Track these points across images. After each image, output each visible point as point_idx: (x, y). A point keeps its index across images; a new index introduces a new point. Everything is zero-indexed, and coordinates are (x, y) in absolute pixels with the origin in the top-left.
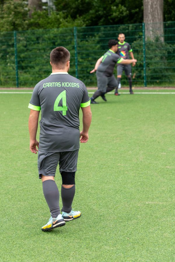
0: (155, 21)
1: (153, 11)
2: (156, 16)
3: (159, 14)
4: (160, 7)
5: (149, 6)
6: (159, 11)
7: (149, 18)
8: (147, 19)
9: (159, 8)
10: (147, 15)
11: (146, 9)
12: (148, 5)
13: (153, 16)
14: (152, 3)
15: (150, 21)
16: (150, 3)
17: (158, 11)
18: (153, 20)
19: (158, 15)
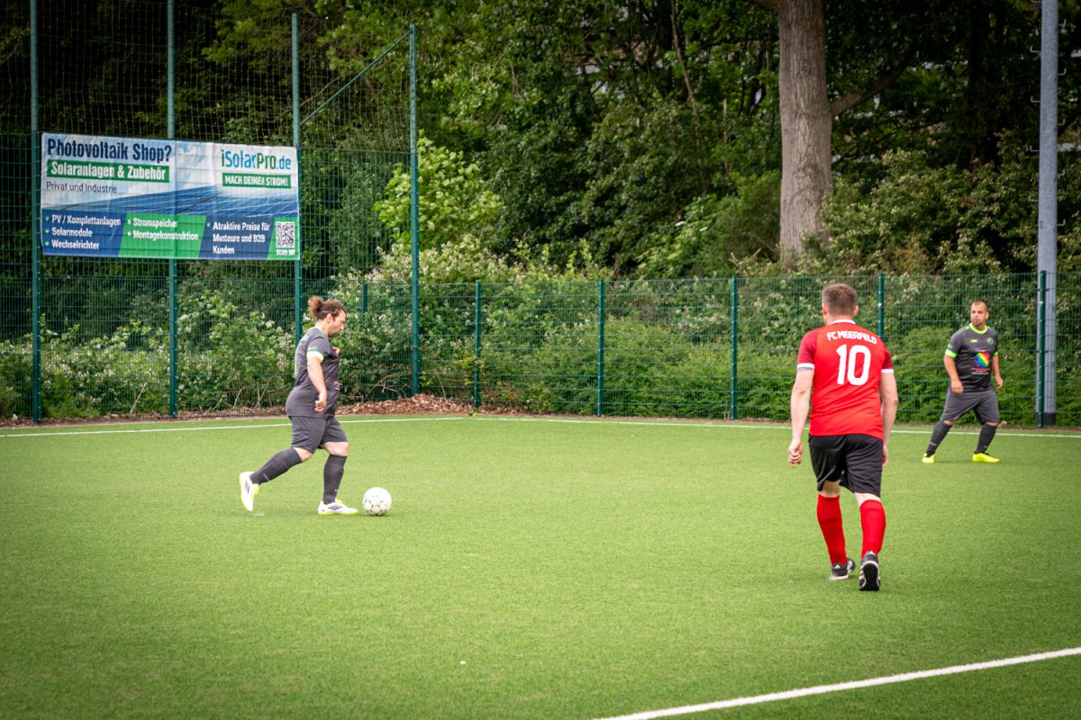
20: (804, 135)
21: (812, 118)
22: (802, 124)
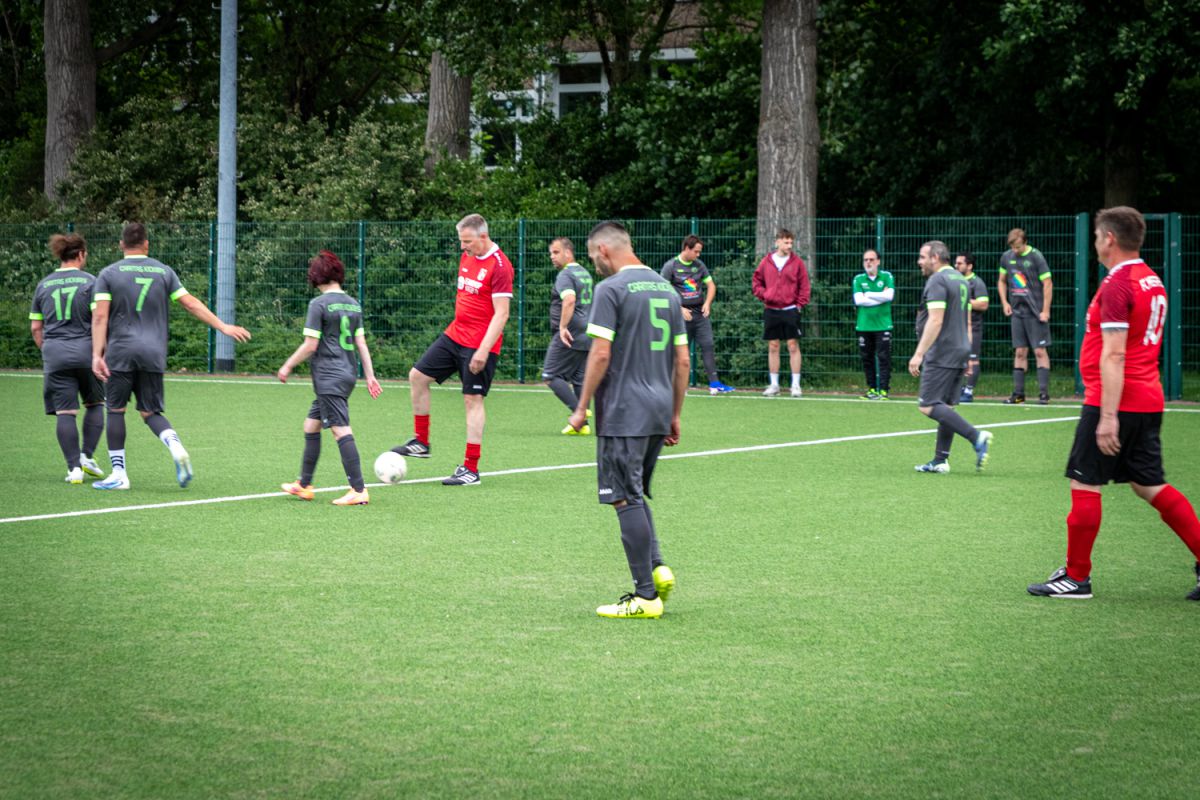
0: (788, 209)
1: (782, 182)
2: (792, 197)
3: (802, 190)
4: (804, 172)
5: (773, 166)
6: (801, 183)
7: (772, 199)
8: (766, 202)
9: (801, 172)
10: (765, 192)
11: (764, 172)
12: (769, 163)
13: (783, 194)
14: (780, 157)
15: (774, 208)
16: (776, 157)
17: (797, 180)
18: (783, 208)
19: (798, 192)
20: (66, 82)
21: (75, 66)
22: (65, 71)
